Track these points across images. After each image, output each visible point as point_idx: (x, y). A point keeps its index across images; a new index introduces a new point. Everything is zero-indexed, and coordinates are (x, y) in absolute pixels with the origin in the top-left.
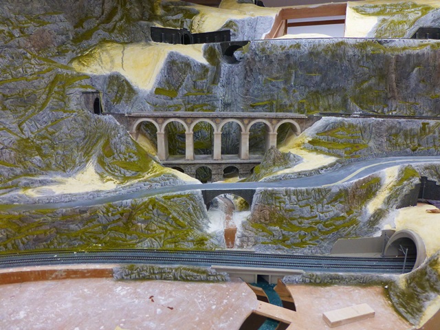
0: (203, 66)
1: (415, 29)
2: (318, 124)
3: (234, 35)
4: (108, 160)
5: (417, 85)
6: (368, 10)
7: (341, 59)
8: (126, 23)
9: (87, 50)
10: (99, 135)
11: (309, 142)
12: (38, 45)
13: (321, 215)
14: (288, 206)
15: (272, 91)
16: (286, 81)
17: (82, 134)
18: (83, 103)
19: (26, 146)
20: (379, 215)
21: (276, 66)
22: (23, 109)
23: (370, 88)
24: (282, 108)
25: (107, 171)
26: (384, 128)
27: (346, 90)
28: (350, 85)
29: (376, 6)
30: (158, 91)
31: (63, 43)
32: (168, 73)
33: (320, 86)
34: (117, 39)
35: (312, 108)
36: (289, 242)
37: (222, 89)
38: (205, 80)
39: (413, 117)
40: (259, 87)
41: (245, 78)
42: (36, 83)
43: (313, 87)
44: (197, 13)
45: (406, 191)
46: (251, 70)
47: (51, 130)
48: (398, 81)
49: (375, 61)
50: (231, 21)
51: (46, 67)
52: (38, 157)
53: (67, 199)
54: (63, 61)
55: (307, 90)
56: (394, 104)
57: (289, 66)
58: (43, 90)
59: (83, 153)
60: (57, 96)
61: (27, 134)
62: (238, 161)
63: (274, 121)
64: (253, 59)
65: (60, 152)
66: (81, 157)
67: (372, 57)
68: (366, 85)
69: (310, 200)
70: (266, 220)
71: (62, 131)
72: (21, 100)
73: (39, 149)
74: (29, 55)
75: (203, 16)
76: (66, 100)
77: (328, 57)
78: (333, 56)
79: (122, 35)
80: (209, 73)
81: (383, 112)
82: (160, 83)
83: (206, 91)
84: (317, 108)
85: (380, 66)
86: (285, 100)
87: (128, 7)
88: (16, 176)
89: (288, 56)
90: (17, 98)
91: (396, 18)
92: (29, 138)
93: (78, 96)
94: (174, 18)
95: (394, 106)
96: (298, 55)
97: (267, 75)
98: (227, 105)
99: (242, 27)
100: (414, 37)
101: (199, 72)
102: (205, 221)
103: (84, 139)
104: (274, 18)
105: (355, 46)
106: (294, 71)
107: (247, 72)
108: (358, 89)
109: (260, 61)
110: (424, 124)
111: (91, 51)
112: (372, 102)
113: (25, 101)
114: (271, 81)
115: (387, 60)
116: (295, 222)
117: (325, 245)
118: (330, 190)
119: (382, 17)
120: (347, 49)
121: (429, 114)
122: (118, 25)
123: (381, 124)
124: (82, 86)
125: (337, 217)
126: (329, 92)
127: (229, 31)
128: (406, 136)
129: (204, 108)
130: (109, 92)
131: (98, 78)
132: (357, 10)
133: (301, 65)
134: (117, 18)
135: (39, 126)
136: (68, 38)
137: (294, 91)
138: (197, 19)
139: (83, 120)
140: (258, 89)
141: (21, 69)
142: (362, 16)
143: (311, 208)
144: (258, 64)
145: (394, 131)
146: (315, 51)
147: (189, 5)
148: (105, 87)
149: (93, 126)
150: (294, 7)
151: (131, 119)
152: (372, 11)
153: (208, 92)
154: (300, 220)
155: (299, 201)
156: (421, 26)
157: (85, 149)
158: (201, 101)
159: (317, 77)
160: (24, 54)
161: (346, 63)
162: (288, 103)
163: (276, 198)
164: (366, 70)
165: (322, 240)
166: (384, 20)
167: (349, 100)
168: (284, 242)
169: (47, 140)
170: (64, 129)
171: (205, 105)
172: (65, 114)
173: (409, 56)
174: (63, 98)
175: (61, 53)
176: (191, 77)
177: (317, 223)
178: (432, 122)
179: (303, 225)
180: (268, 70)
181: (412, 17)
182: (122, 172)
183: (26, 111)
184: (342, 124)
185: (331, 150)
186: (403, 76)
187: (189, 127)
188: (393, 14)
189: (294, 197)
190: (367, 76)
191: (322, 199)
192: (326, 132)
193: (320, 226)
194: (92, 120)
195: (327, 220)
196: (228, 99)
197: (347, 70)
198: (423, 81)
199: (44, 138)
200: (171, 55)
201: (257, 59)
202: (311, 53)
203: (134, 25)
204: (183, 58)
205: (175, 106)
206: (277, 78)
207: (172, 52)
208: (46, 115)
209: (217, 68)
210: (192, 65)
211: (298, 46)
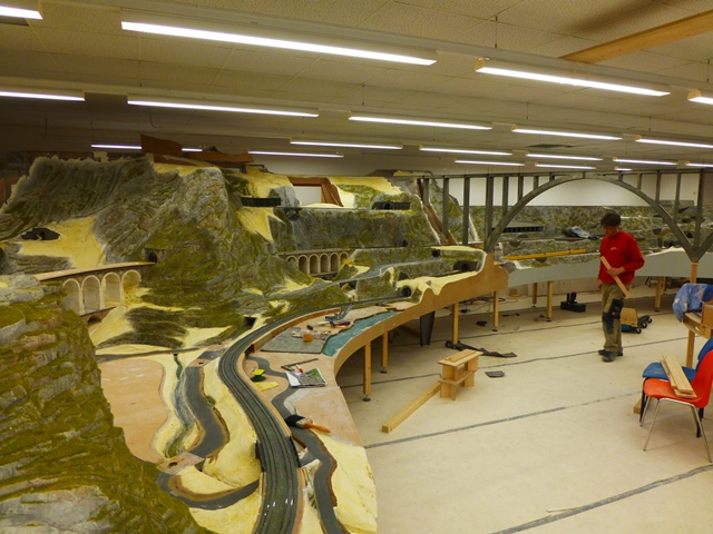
0: (281, 223)
2: (355, 253)
3: (282, 201)
7: (352, 221)
11: (355, 261)
14: (370, 284)
15: (323, 237)
21: (322, 223)
23: (365, 234)
27: (356, 236)
29: (349, 186)
30: (274, 239)
32: (272, 229)
37: (295, 236)
38: (285, 232)
39: (385, 247)
40: (316, 234)
41: (308, 230)
43: (342, 234)
44: (247, 182)
45: (398, 276)
46: (310, 226)
49: (365, 222)
50: (272, 190)
53: (299, 292)
55: (339, 236)
57: (329, 224)
63: (339, 253)
70: (364, 290)
75: (252, 183)
80: (286, 227)
81: (372, 246)
84: (346, 245)
85: (367, 224)
86: (331, 242)
95: (376, 242)
97: (319, 228)
99: (280, 194)
100: (374, 208)
101: (281, 227)
106: (331, 226)
108: (361, 235)
110: (390, 250)
112: (367, 241)
114: (321, 232)
115: (370, 221)
119: (355, 194)
120: (354, 215)
121: (390, 245)
123: (375, 251)
128: (386, 255)
132: (339, 186)
133: (334, 223)
137: (334, 237)
138: (250, 187)
142: (345, 192)
143: (376, 283)
144: (313, 222)
145: (381, 254)
146: (339, 215)
152: (347, 188)
153: (289, 238)
154: (375, 288)
155: (372, 282)
156: (375, 201)
161: (354, 223)
163: (365, 282)
164: (362, 226)
166: (357, 196)
167: (358, 240)
173: (377, 220)
178: (393, 249)
184: (363, 253)
185: (365, 264)
188: (360, 193)
190: (363, 229)
192: (358, 256)
195: (382, 287)
197: (355, 226)
198: (384, 230)
204: (273, 219)
206: (324, 230)
209: (288, 224)
210: (278, 223)
211: (330, 213)
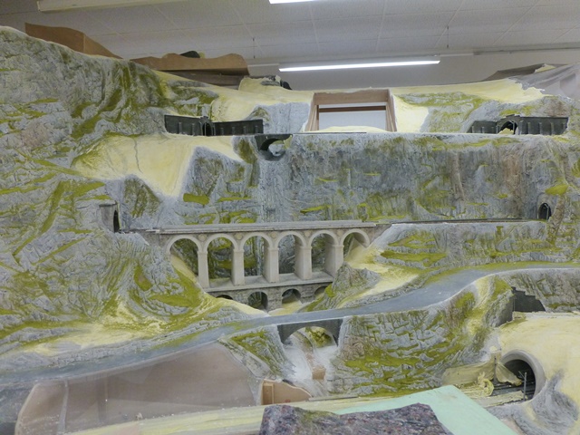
0: (237, 165)
1: (470, 122)
2: (389, 233)
3: (268, 125)
4: (146, 295)
5: (483, 185)
6: (416, 99)
7: (401, 157)
8: (132, 109)
9: (89, 147)
10: (124, 260)
11: (382, 254)
12: (31, 143)
13: (422, 343)
14: (384, 336)
15: (326, 193)
16: (342, 182)
17: (103, 261)
18: (100, 219)
19: (25, 283)
20: (481, 337)
21: (328, 164)
22: (18, 230)
23: (435, 189)
24: (339, 214)
25: (146, 309)
26: (458, 233)
27: (409, 191)
28: (414, 186)
29: (423, 96)
30: (187, 197)
31: (61, 139)
32: (196, 174)
33: (380, 186)
34: (124, 131)
35: (375, 213)
36: (393, 379)
37: (263, 192)
38: (241, 182)
39: (485, 220)
40: (309, 188)
41: (292, 179)
42: (34, 194)
43: (373, 188)
44: (216, 97)
45: (502, 306)
46: (298, 169)
47: (58, 257)
48: (464, 180)
49: (437, 159)
50: (260, 109)
51: (46, 172)
52: (45, 297)
53: (101, 355)
54: (64, 163)
55: (366, 192)
56: (462, 205)
57: (343, 164)
58: (45, 204)
59: (106, 288)
60: (64, 211)
61: (26, 266)
62: (300, 282)
63: (339, 232)
64: (300, 156)
65: (75, 288)
66: (104, 292)
67: (434, 155)
68: (430, 185)
69: (408, 326)
70: (361, 355)
71: (75, 259)
72: (14, 219)
73: (43, 285)
74: (21, 158)
75: (224, 100)
76: (77, 216)
77: (387, 155)
78: (392, 153)
79: (129, 125)
80: (246, 173)
81: (452, 215)
82: (188, 187)
83: (242, 195)
84: (381, 212)
85: (443, 164)
86: (342, 204)
87: (133, 89)
88: (15, 327)
89: (340, 153)
90: (10, 216)
91: (449, 109)
92: (28, 271)
93: (94, 210)
94: (189, 102)
95: (463, 208)
96: (352, 153)
97: (318, 175)
98: (270, 211)
99: (274, 115)
100: (470, 131)
101: (233, 171)
102: (288, 364)
103: (106, 267)
104: (310, 105)
105: (415, 142)
106: (348, 170)
107: (293, 171)
108: (422, 190)
109: (308, 159)
110: (499, 228)
111: (95, 148)
112: (439, 204)
113: (19, 220)
114: (323, 183)
115: (450, 158)
116: (394, 354)
117: (433, 378)
118: (427, 313)
119: (433, 108)
120: (407, 145)
121: (500, 215)
122: (124, 112)
123: (455, 230)
124: (97, 197)
125: (439, 344)
126: (390, 193)
127: (261, 121)
128: (482, 241)
129: (243, 216)
130: (127, 202)
131: (112, 184)
132: (403, 98)
133: (357, 163)
134: (121, 103)
135: (41, 253)
136: (67, 131)
137: (352, 194)
138: (216, 104)
139: (102, 242)
140: (309, 192)
141: (12, 177)
142: (411, 106)
143: (410, 335)
144: (306, 162)
145: (469, 237)
146: (372, 148)
147: (203, 86)
148: (122, 195)
149: (115, 249)
150: (328, 91)
151: (165, 237)
152: (420, 100)
153: (246, 196)
154: (399, 351)
155: (395, 328)
156: (476, 119)
157: (108, 282)
158: (238, 207)
159: (377, 177)
160: (15, 155)
161: (407, 161)
162: (346, 208)
163: (368, 328)
164: (429, 168)
165: (429, 372)
166: (435, 112)
167: (415, 202)
168: (387, 379)
169: (54, 273)
170: (78, 256)
171: (243, 212)
172: (78, 236)
173: (472, 153)
174: (73, 213)
175: (60, 153)
176: (224, 178)
177: (419, 353)
178: (506, 225)
179: (404, 357)
180: (318, 169)
181: (465, 109)
182: (168, 309)
183: (21, 233)
184: (414, 232)
185: (408, 263)
186: (469, 175)
187: (239, 244)
188: (444, 105)
189: (389, 325)
190: (430, 175)
191: (421, 324)
192: (398, 242)
193: (423, 356)
194: (114, 241)
195: (429, 349)
196: (271, 204)
197: (409, 170)
198: (489, 179)
199: (49, 269)
200: (198, 151)
201: (304, 156)
202: (367, 150)
203: (143, 113)
204: (212, 154)
205: (208, 215)
206: (329, 179)
207: (199, 148)
208: (52, 238)
209: (254, 166)
210: (224, 163)
211: (351, 142)
